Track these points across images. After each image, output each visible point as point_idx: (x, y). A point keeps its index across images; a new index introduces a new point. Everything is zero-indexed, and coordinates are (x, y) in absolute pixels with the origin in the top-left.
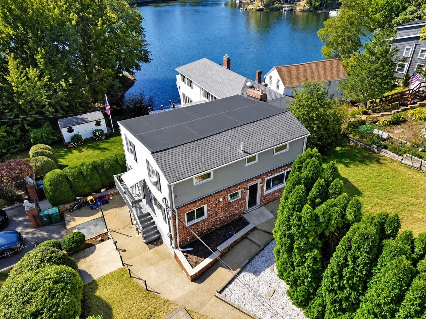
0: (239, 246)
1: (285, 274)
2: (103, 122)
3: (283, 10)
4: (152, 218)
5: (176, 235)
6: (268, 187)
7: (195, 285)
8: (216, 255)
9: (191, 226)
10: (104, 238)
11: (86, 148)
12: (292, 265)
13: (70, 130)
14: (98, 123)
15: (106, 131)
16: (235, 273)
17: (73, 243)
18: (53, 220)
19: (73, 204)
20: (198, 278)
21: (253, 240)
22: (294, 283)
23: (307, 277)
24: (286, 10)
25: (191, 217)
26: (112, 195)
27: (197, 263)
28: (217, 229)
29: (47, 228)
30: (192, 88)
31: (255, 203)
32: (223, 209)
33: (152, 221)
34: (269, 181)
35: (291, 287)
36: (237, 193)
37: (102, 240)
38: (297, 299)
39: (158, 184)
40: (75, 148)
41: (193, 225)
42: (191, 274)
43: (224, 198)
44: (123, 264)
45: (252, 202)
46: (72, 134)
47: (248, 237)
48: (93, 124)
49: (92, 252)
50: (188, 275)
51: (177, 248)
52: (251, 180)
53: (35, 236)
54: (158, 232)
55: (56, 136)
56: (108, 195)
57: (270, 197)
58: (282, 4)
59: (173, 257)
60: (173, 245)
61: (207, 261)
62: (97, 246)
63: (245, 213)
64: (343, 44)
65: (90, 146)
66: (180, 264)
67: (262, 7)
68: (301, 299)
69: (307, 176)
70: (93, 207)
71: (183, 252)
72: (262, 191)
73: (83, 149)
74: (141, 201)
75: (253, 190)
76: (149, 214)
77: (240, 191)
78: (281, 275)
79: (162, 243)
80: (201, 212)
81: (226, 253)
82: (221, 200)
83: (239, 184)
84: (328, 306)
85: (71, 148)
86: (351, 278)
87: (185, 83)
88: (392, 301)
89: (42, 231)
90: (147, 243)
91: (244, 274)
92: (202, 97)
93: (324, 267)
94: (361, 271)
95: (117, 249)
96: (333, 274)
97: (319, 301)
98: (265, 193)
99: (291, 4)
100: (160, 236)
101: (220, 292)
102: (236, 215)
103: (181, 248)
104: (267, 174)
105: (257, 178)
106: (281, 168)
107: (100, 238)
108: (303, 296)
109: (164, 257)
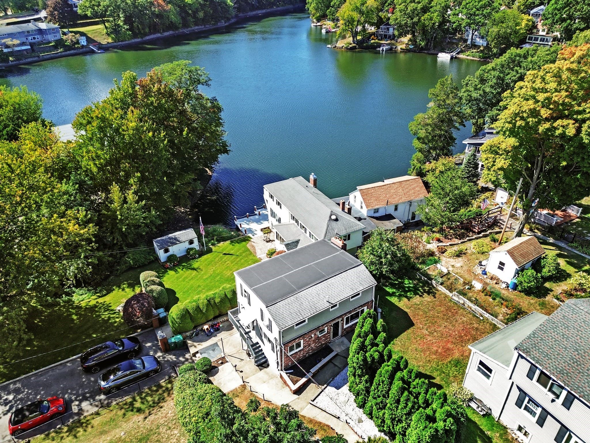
0: (325, 369)
1: (352, 389)
2: (196, 241)
3: (381, 49)
4: (260, 346)
5: (282, 361)
6: (347, 323)
7: (296, 396)
8: (309, 375)
9: (292, 355)
10: (223, 361)
11: (181, 267)
12: (356, 384)
13: (166, 251)
14: (191, 242)
15: (198, 248)
16: (323, 387)
17: (205, 366)
18: (178, 346)
19: (192, 332)
20: (298, 392)
21: (336, 363)
22: (357, 395)
23: (363, 391)
24: (384, 50)
25: (291, 349)
26: (221, 322)
27: (297, 382)
28: (310, 356)
29: (173, 352)
30: (281, 208)
31: (337, 334)
32: (314, 341)
33: (260, 349)
34: (347, 319)
35: (356, 397)
36: (323, 330)
37: (222, 363)
38: (359, 404)
39: (270, 327)
40: (171, 269)
41: (293, 354)
42: (293, 389)
43: (315, 334)
44: (244, 382)
45: (335, 334)
46: (168, 254)
47: (332, 361)
48: (187, 243)
49: (217, 372)
50: (291, 390)
51: (282, 370)
52: (334, 320)
53: (166, 359)
54: (265, 357)
55: (152, 256)
56: (218, 323)
57: (349, 329)
58: (379, 40)
59: (279, 377)
60: (279, 368)
61: (304, 380)
62: (219, 368)
63: (330, 343)
64: (434, 140)
65: (184, 266)
66: (285, 382)
67: (355, 45)
68: (361, 403)
69: (365, 331)
70: (209, 335)
71: (287, 373)
72: (343, 326)
73: (179, 270)
74: (250, 332)
75: (336, 326)
76: (257, 343)
77: (326, 328)
78: (350, 390)
79: (268, 365)
80: (298, 345)
81: (316, 374)
82: (313, 336)
83: (325, 324)
84: (374, 407)
85: (168, 268)
86: (382, 391)
87: (273, 200)
88: (396, 402)
89: (170, 354)
90: (258, 366)
91: (328, 387)
92: (291, 220)
93: (371, 385)
94: (386, 388)
95: (236, 371)
96: (375, 389)
97: (370, 404)
98: (345, 327)
99: (391, 40)
100: (267, 360)
101: (313, 401)
102: (324, 344)
103: (285, 370)
104: (345, 314)
105: (338, 318)
106: (356, 308)
107: (220, 362)
108: (362, 402)
109: (272, 377)
